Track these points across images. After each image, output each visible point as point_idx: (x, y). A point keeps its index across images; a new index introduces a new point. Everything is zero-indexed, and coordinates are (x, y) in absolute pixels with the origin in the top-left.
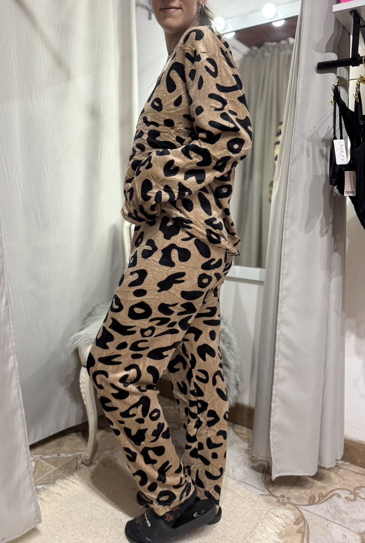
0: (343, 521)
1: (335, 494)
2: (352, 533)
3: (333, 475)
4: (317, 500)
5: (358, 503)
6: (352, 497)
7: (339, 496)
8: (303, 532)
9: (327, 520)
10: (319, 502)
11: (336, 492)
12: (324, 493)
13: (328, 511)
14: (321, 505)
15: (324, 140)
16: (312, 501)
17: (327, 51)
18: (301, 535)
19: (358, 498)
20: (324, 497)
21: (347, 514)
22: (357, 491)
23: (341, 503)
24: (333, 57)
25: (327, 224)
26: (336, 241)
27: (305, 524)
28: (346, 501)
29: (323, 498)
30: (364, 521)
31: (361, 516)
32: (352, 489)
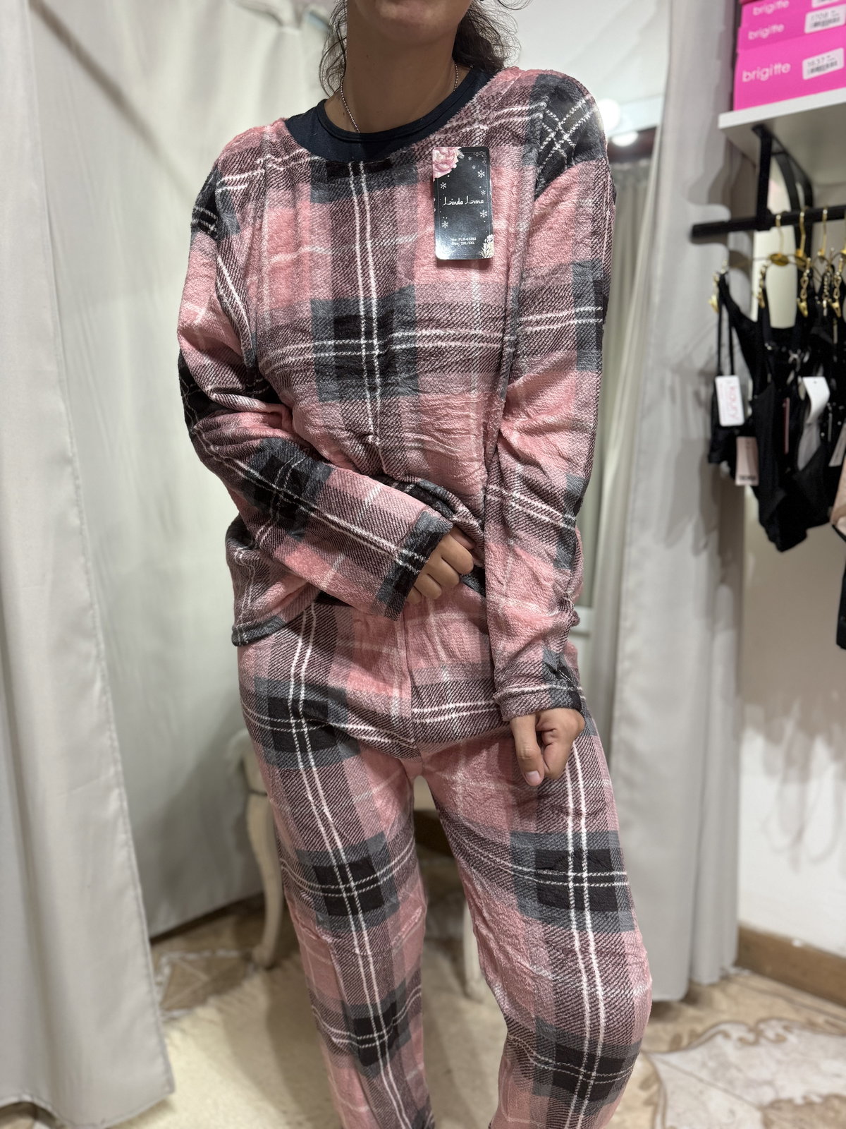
0: (731, 1082)
1: (719, 1032)
2: (745, 1106)
3: (718, 996)
4: (685, 1041)
5: (761, 1051)
6: (751, 1037)
7: (726, 1035)
8: (654, 1104)
9: (701, 1080)
10: (689, 1047)
11: (724, 1027)
12: (699, 1028)
13: (705, 1063)
14: (691, 1052)
15: (702, 373)
16: (676, 1045)
17: (711, 200)
18: (650, 1109)
19: (762, 1040)
21: (739, 1070)
22: (762, 1026)
23: (728, 1049)
24: (721, 214)
25: (708, 531)
26: (724, 564)
27: (659, 1089)
28: (739, 1044)
29: (697, 1039)
30: (770, 1083)
31: (765, 1074)
32: (751, 1022)
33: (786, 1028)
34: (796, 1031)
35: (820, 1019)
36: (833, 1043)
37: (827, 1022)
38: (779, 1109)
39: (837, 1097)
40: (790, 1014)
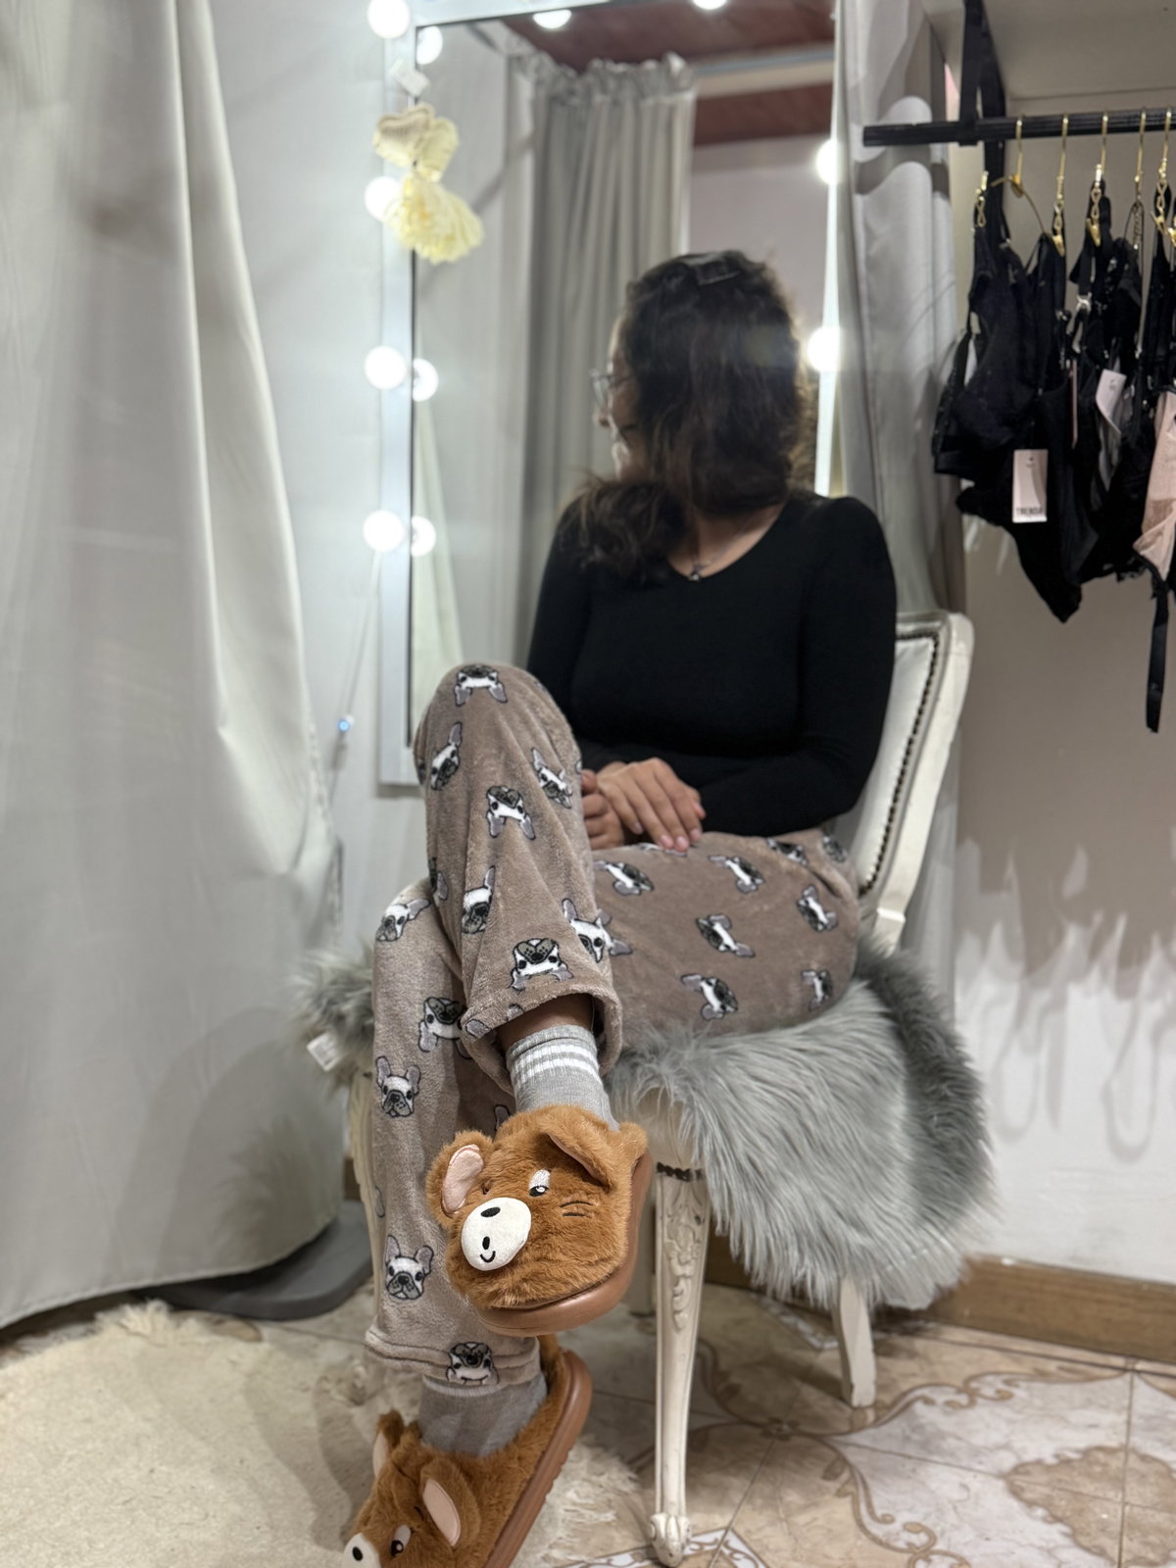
0: (951, 1454)
1: (917, 1399)
2: (980, 1477)
4: (871, 1418)
5: (982, 1412)
6: (963, 1399)
7: (928, 1401)
8: (852, 1493)
9: (910, 1457)
10: (878, 1423)
11: (919, 1393)
13: (907, 1439)
14: (885, 1429)
16: (859, 1423)
18: (848, 1499)
19: (980, 1401)
20: (889, 1408)
21: (959, 1439)
22: (974, 1385)
23: (936, 1416)
27: (852, 1475)
28: (949, 1409)
29: (888, 1412)
30: (1006, 1447)
31: (996, 1437)
32: (959, 1383)
33: (1007, 1382)
34: (1023, 1384)
35: (1052, 1366)
36: (1076, 1392)
37: (1061, 1369)
38: (1027, 1473)
39: (1100, 1449)
40: (1006, 1365)
